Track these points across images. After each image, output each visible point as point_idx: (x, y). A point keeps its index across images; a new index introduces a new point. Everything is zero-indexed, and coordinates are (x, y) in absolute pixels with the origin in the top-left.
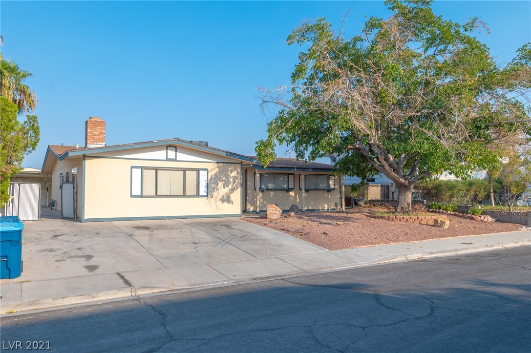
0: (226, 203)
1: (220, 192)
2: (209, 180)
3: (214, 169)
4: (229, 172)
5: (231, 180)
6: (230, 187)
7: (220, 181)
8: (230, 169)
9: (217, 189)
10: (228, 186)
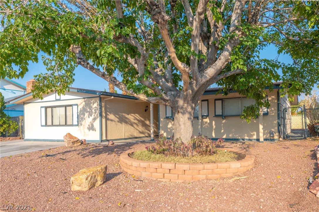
0: (91, 131)
1: (86, 121)
2: (79, 112)
3: (82, 103)
4: (92, 104)
5: (93, 111)
6: (93, 117)
7: (86, 112)
8: (92, 102)
9: (85, 119)
10: (91, 116)
